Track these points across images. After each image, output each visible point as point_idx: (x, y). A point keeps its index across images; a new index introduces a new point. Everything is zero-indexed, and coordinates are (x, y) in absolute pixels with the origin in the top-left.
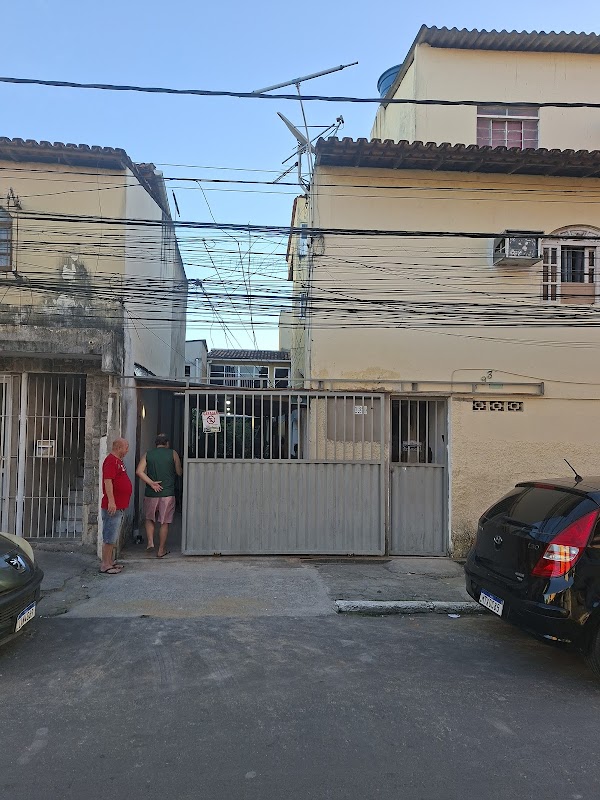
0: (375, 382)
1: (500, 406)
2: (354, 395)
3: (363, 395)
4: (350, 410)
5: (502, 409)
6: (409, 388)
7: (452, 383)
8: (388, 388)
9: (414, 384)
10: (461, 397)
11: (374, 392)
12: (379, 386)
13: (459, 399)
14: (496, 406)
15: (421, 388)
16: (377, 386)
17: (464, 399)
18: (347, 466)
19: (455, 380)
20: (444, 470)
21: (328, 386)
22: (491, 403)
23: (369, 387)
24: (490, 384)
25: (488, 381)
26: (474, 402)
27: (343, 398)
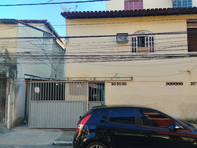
1: (120, 84)
2: (77, 82)
3: (80, 82)
4: (76, 86)
5: (121, 85)
6: (93, 79)
7: (105, 78)
8: (87, 79)
9: (94, 78)
10: (108, 82)
11: (82, 81)
12: (85, 79)
14: (119, 84)
15: (97, 79)
16: (84, 79)
18: (75, 102)
21: (70, 79)
22: (117, 83)
23: (82, 79)
24: (117, 77)
25: (116, 77)
26: (112, 83)
27: (74, 82)
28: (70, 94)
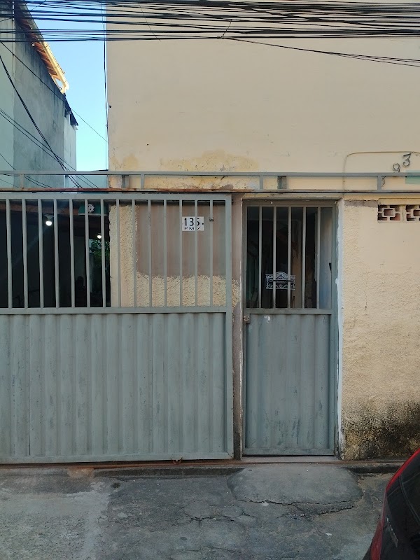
0: (215, 176)
2: (181, 198)
3: (196, 198)
4: (174, 224)
6: (273, 185)
7: (344, 176)
8: (239, 185)
9: (282, 178)
10: (359, 198)
11: (214, 192)
12: (224, 183)
13: (355, 203)
14: (416, 213)
15: (294, 185)
16: (220, 184)
17: (363, 203)
18: (170, 316)
19: (349, 170)
20: (330, 319)
21: (137, 184)
22: (408, 207)
23: (207, 185)
24: (407, 176)
25: (403, 170)
26: (380, 207)
27: (161, 203)
28: (140, 268)
